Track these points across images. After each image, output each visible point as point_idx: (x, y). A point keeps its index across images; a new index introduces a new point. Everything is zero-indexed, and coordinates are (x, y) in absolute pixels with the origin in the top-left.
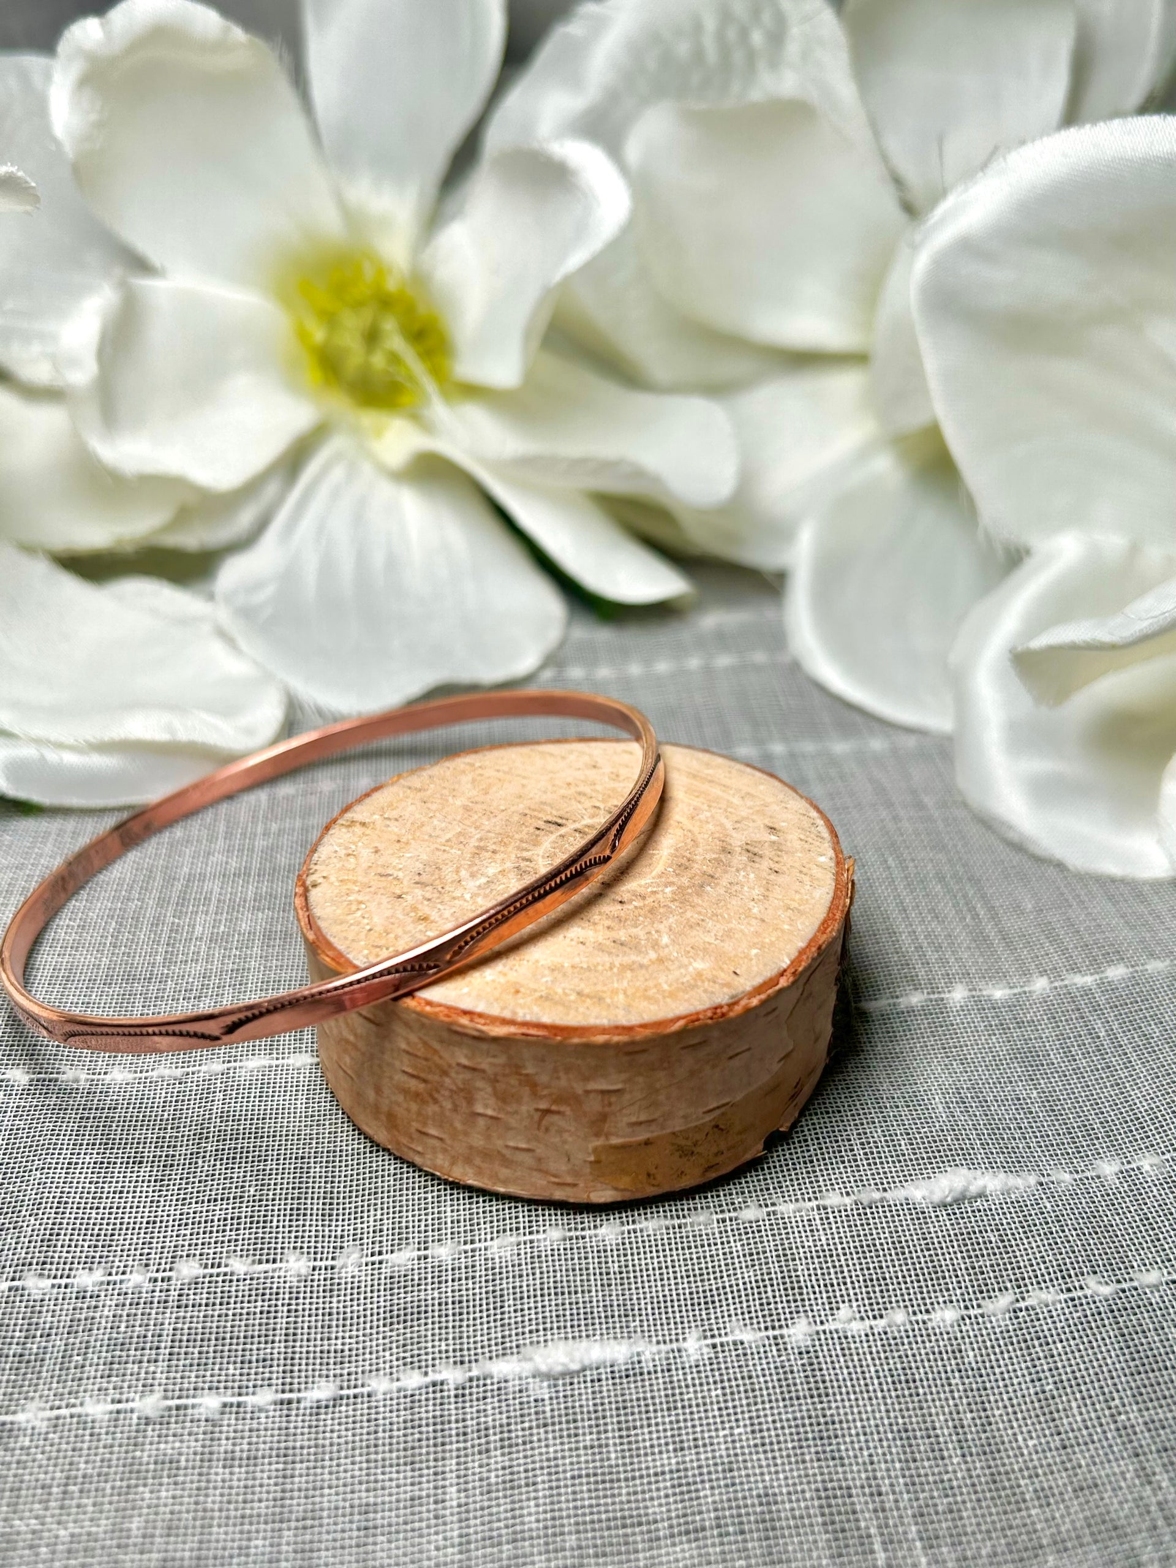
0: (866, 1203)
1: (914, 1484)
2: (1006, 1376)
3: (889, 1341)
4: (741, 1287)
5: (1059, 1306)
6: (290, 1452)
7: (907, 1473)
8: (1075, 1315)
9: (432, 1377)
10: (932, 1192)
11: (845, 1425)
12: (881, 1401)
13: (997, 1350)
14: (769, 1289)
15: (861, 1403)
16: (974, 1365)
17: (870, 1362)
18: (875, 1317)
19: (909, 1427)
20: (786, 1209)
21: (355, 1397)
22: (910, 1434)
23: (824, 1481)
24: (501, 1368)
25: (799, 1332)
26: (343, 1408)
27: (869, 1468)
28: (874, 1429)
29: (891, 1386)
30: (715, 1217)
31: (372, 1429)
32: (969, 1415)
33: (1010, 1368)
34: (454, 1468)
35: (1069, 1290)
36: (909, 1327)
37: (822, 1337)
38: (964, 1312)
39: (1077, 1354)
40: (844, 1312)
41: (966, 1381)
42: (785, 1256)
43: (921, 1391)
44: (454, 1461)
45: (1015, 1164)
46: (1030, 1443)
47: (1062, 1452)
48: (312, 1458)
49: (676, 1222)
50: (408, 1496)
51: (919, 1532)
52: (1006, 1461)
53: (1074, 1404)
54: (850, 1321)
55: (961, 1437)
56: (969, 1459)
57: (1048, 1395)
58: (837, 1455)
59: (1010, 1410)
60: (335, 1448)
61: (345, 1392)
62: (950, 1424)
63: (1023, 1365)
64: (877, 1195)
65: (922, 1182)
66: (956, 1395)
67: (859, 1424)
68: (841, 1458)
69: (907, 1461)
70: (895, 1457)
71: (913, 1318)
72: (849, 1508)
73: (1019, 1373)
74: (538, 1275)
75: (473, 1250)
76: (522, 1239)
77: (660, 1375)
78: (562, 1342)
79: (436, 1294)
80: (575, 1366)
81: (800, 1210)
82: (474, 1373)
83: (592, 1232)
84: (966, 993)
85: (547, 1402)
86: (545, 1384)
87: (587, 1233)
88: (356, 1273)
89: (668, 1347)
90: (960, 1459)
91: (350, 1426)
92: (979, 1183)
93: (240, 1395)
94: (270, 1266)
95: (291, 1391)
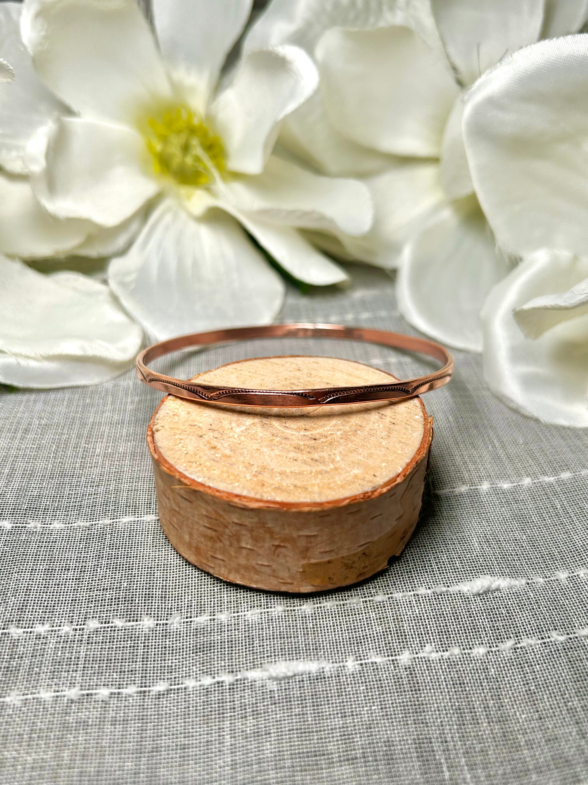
0: (438, 593)
1: (463, 737)
3: (451, 664)
4: (375, 635)
5: (537, 647)
6: (145, 717)
7: (460, 731)
8: (546, 651)
9: (217, 679)
10: (472, 588)
11: (428, 706)
12: (447, 693)
13: (506, 668)
14: (389, 636)
15: (437, 694)
16: (494, 676)
17: (441, 673)
18: (443, 651)
19: (461, 707)
20: (398, 595)
21: (178, 689)
22: (462, 711)
23: (418, 735)
24: (253, 675)
25: (405, 658)
26: (172, 695)
27: (441, 728)
28: (443, 708)
29: (452, 686)
30: (361, 600)
31: (187, 706)
32: (492, 702)
33: (513, 678)
34: (229, 725)
35: (542, 638)
36: (461, 656)
37: (417, 660)
38: (489, 649)
39: (547, 671)
40: (428, 648)
41: (490, 684)
42: (398, 619)
43: (467, 689)
44: (229, 722)
45: (514, 573)
46: (523, 716)
47: (539, 721)
48: (156, 720)
49: (342, 603)
50: (205, 740)
51: (466, 761)
52: (511, 726)
53: (545, 697)
54: (431, 652)
55: (488, 713)
56: (491, 724)
57: (532, 691)
58: (424, 721)
59: (513, 699)
60: (168, 716)
61: (173, 687)
62: (482, 706)
63: (519, 676)
64: (444, 589)
65: (467, 583)
66: (485, 691)
67: (435, 705)
68: (427, 723)
69: (460, 725)
70: (454, 723)
71: (463, 652)
72: (430, 749)
73: (517, 681)
74: (271, 629)
75: (238, 616)
76: (263, 611)
77: (334, 678)
78: (284, 662)
79: (219, 638)
80: (290, 674)
81: (405, 596)
82: (239, 677)
83: (299, 608)
84: (489, 486)
85: (276, 692)
86: (275, 683)
87: (296, 608)
88: (179, 627)
89: (338, 665)
90: (487, 724)
91: (175, 704)
92: (496, 584)
93: (119, 688)
94: (135, 623)
95: (145, 686)
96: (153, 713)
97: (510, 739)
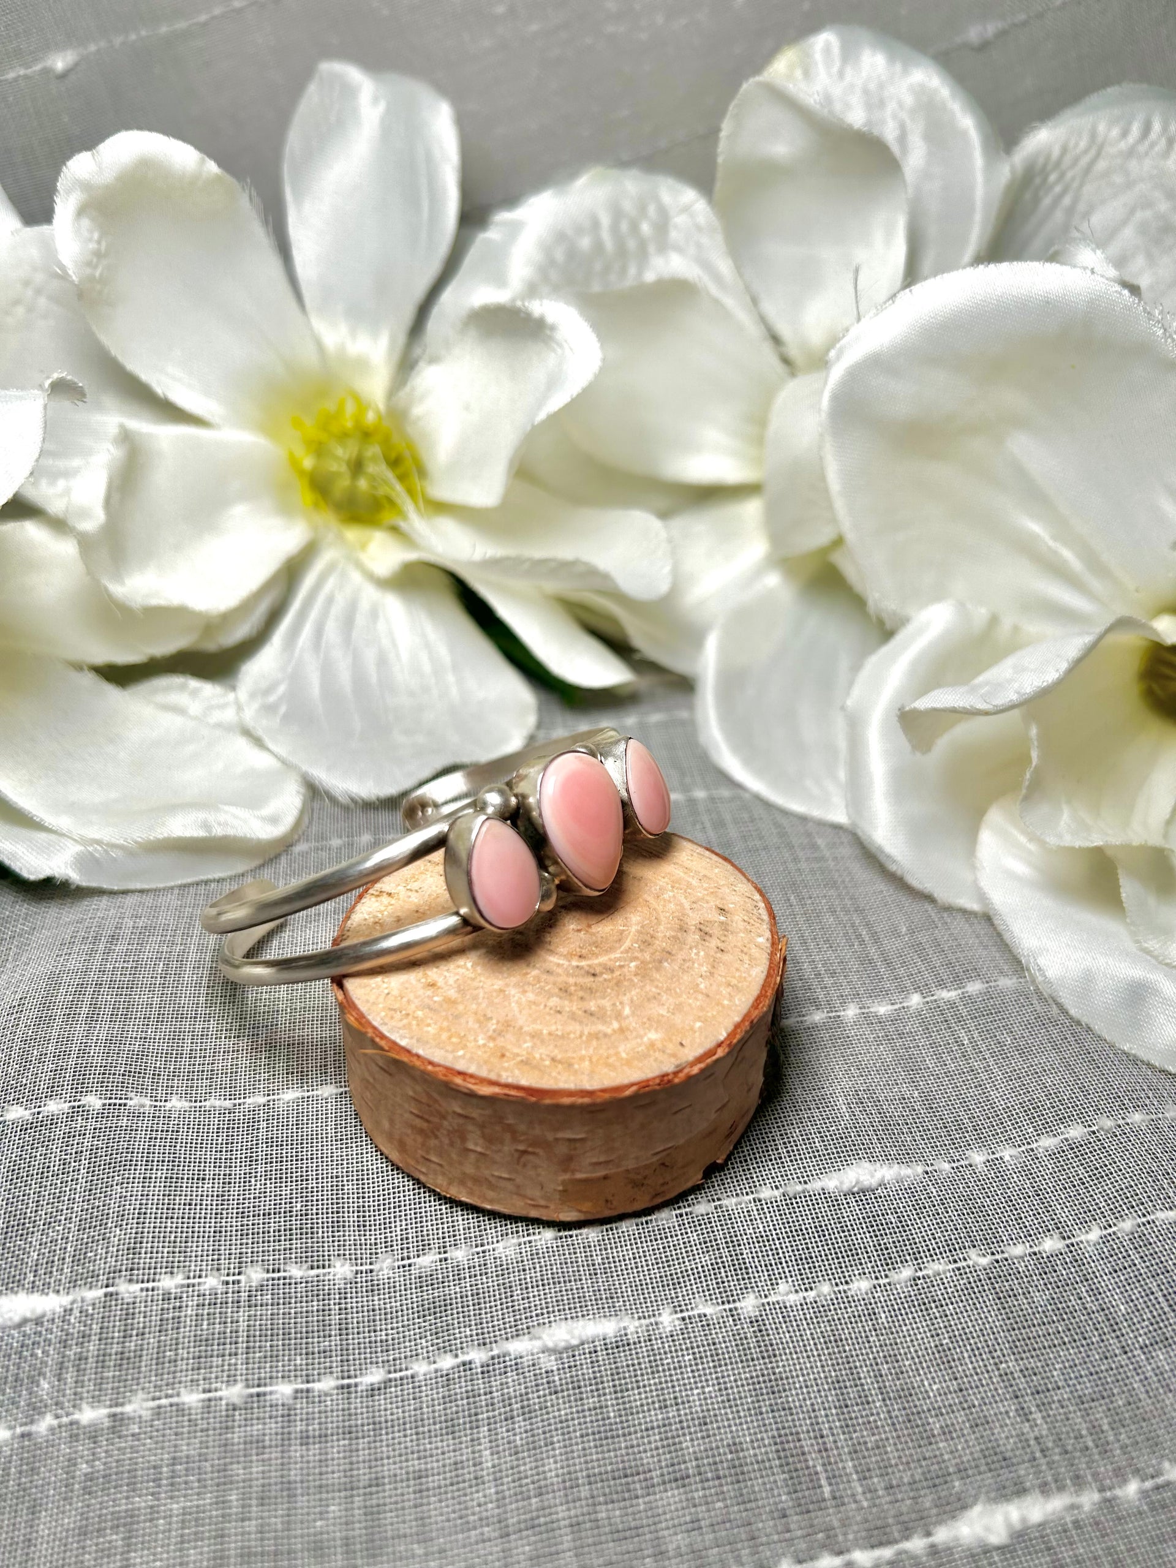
1: (848, 1426)
3: (819, 1309)
5: (948, 1275)
6: (354, 1429)
9: (462, 1358)
10: (842, 1183)
13: (903, 1312)
14: (722, 1270)
16: (886, 1325)
17: (806, 1326)
18: (806, 1290)
20: (730, 1202)
21: (401, 1379)
22: (842, 1384)
23: (778, 1429)
24: (517, 1347)
25: (749, 1305)
26: (393, 1389)
27: (812, 1415)
28: (813, 1382)
29: (824, 1346)
30: (672, 1212)
31: (418, 1406)
32: (885, 1366)
33: (914, 1326)
34: (486, 1434)
35: (955, 1261)
36: (833, 1296)
37: (767, 1308)
38: (876, 1282)
39: (965, 1314)
40: (783, 1287)
41: (881, 1338)
42: (733, 1243)
43: (847, 1348)
44: (486, 1428)
45: (905, 1156)
46: (935, 1387)
47: (960, 1394)
48: (372, 1433)
50: (452, 1461)
51: (854, 1466)
52: (917, 1403)
53: (966, 1355)
54: (787, 1293)
55: (881, 1385)
56: (888, 1402)
57: (945, 1347)
58: (786, 1406)
59: (917, 1360)
60: (389, 1424)
61: (392, 1376)
62: (872, 1374)
63: (924, 1324)
64: (799, 1188)
65: (835, 1174)
66: (874, 1350)
68: (790, 1408)
69: (841, 1407)
70: (832, 1405)
71: (836, 1289)
73: (921, 1330)
74: (538, 1269)
75: (484, 1252)
76: (523, 1240)
77: (643, 1344)
78: (563, 1323)
79: (458, 1290)
80: (575, 1342)
81: (740, 1203)
82: (495, 1352)
84: (858, 1011)
85: (556, 1373)
86: (553, 1358)
88: (391, 1275)
89: (647, 1321)
90: (881, 1403)
91: (400, 1404)
92: (878, 1175)
93: (308, 1382)
94: (321, 1271)
95: (349, 1377)
96: (366, 1421)
97: (917, 1426)
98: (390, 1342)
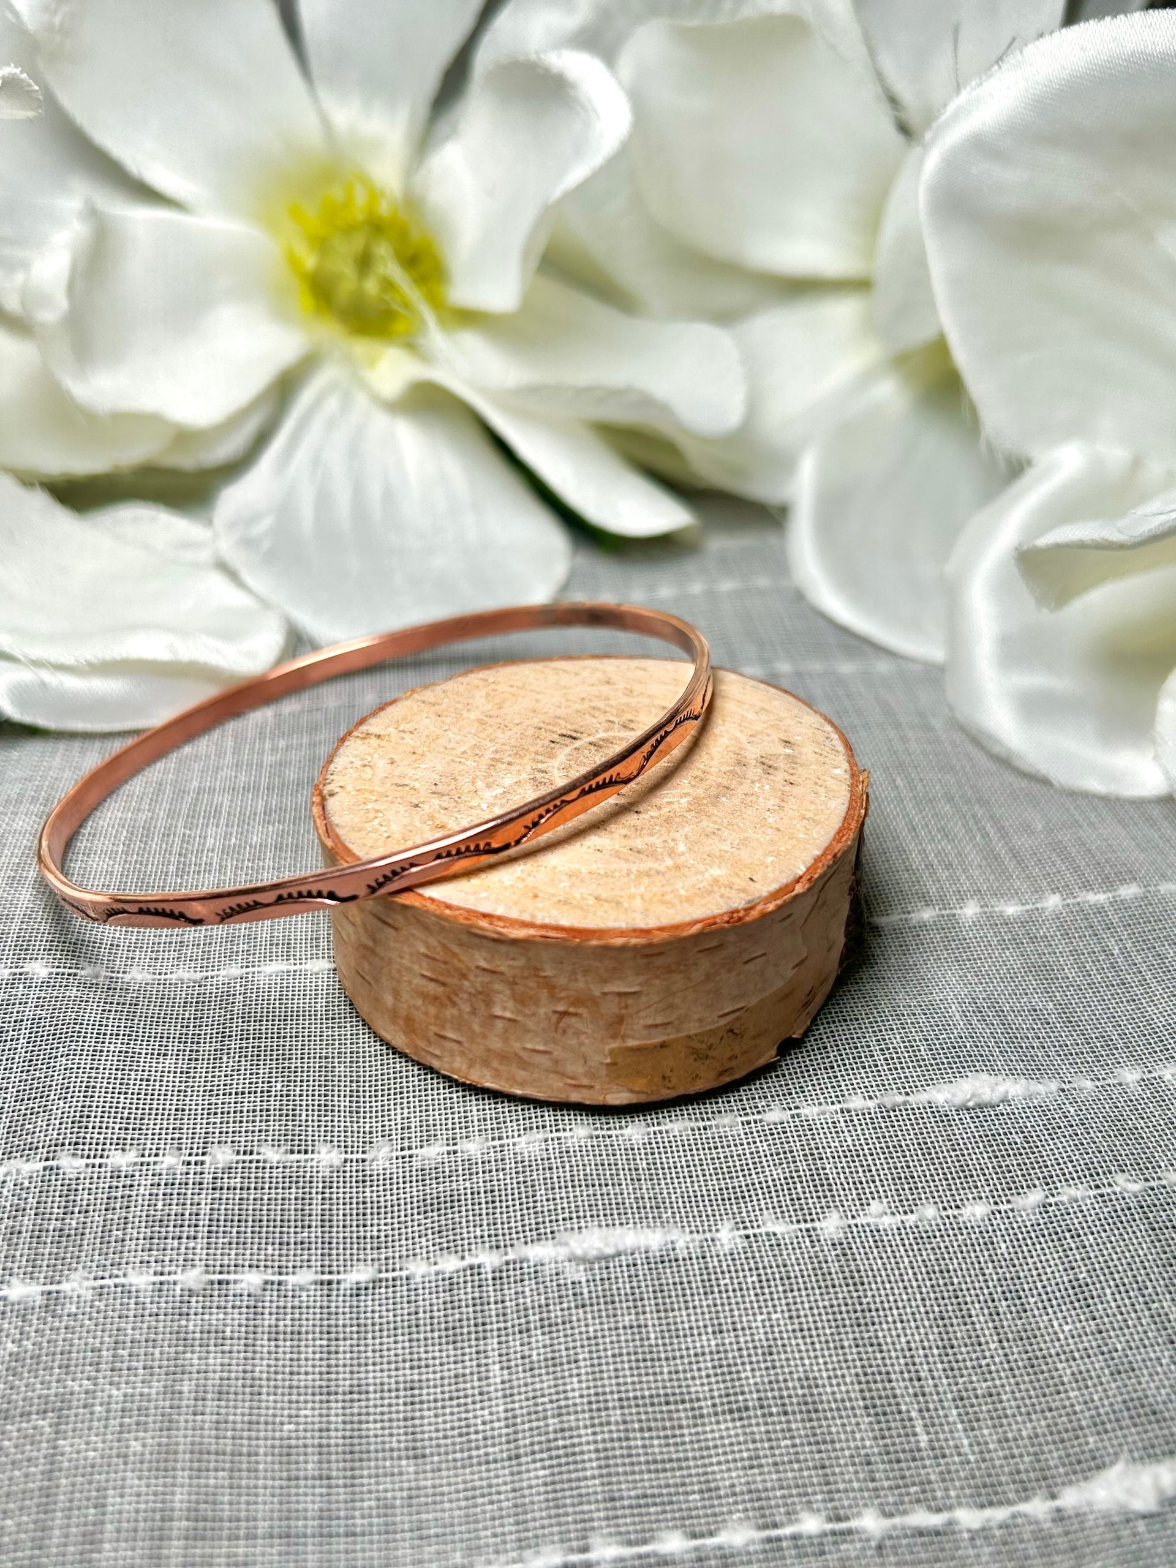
0: (889, 1106)
1: (952, 1369)
2: (1039, 1265)
3: (922, 1236)
4: (770, 1183)
5: (1088, 1202)
6: (334, 1329)
7: (945, 1359)
8: (1105, 1210)
9: (469, 1260)
10: (954, 1095)
11: (881, 1313)
12: (916, 1290)
13: (1029, 1242)
14: (798, 1185)
15: (896, 1291)
16: (1007, 1256)
17: (903, 1253)
18: (905, 1213)
19: (945, 1315)
20: (809, 1111)
21: (394, 1280)
22: (947, 1321)
23: (863, 1367)
24: (538, 1252)
25: (831, 1225)
26: (383, 1290)
27: (908, 1354)
28: (910, 1317)
29: (926, 1276)
30: (739, 1119)
31: (413, 1310)
32: (1004, 1303)
33: (1043, 1258)
34: (496, 1346)
35: (1097, 1187)
36: (939, 1221)
37: (855, 1230)
38: (995, 1207)
39: (1109, 1245)
40: (875, 1207)
41: (1000, 1271)
42: (813, 1155)
43: (955, 1280)
44: (496, 1340)
45: (1035, 1071)
46: (1066, 1328)
47: (1098, 1336)
48: (355, 1336)
49: (701, 1124)
50: (452, 1373)
51: (959, 1415)
52: (1043, 1346)
53: (1108, 1291)
54: (881, 1215)
55: (997, 1323)
56: (1005, 1344)
57: (1081, 1282)
58: (874, 1341)
59: (1044, 1297)
60: (377, 1328)
61: (383, 1275)
62: (986, 1311)
63: (1056, 1256)
64: (900, 1099)
65: (945, 1086)
66: (990, 1284)
67: (895, 1312)
68: (879, 1345)
69: (944, 1347)
70: (933, 1344)
71: (944, 1214)
72: (889, 1392)
73: (1052, 1263)
74: (567, 1168)
75: (502, 1146)
76: (550, 1136)
77: (694, 1261)
78: (596, 1229)
79: (468, 1185)
80: (610, 1251)
81: (824, 1113)
82: (511, 1257)
83: (618, 1132)
84: (978, 910)
85: (584, 1284)
86: (582, 1268)
87: (613, 1132)
88: (387, 1166)
89: (701, 1236)
90: (997, 1345)
91: (391, 1307)
92: (1001, 1089)
93: (280, 1274)
94: (302, 1157)
95: (330, 1273)
96: (348, 1322)
97: (1042, 1372)
98: (383, 1239)
